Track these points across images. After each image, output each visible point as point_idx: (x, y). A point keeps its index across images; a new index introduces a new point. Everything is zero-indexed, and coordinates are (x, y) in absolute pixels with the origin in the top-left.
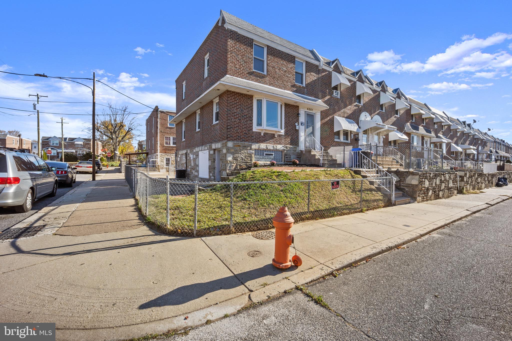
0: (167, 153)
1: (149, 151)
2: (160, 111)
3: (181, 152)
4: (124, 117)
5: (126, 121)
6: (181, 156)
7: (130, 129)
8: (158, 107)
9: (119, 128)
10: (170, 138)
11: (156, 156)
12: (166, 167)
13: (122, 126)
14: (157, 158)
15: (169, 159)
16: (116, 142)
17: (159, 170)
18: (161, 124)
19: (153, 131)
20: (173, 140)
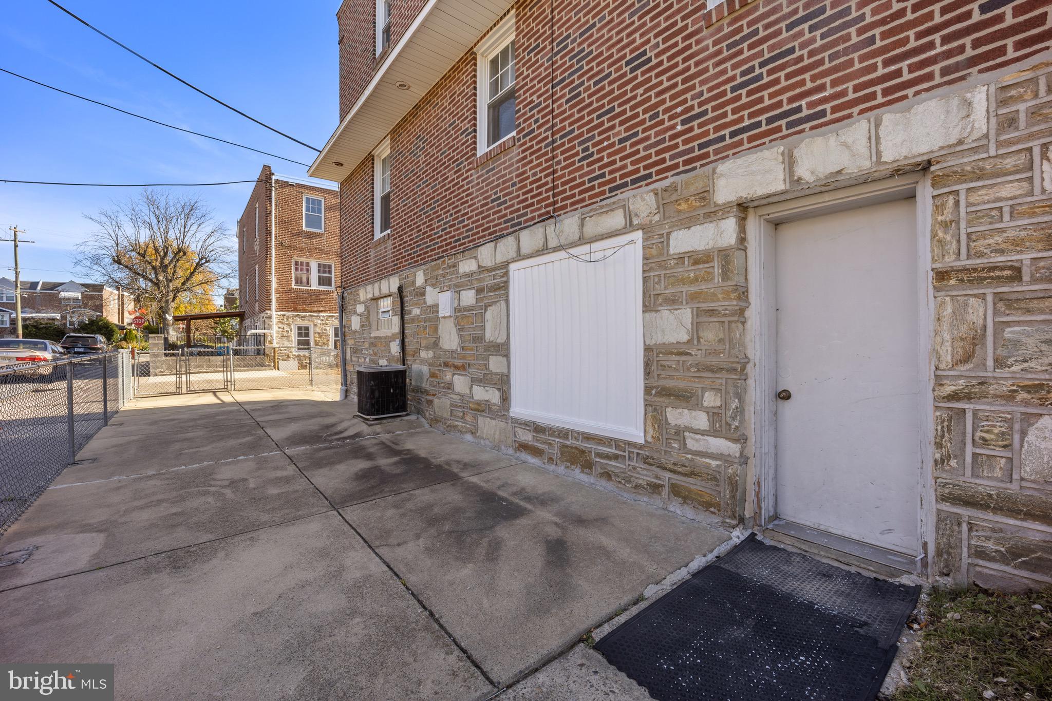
0: (300, 311)
1: (245, 309)
2: (277, 181)
3: (365, 293)
4: (186, 230)
5: (193, 239)
6: (367, 309)
7: (202, 259)
8: (269, 167)
9: (175, 257)
10: (308, 264)
11: (266, 320)
12: (297, 354)
13: (181, 252)
14: (270, 327)
15: (307, 329)
16: (168, 292)
17: (274, 361)
18: (281, 223)
19: (257, 248)
20: (319, 272)
